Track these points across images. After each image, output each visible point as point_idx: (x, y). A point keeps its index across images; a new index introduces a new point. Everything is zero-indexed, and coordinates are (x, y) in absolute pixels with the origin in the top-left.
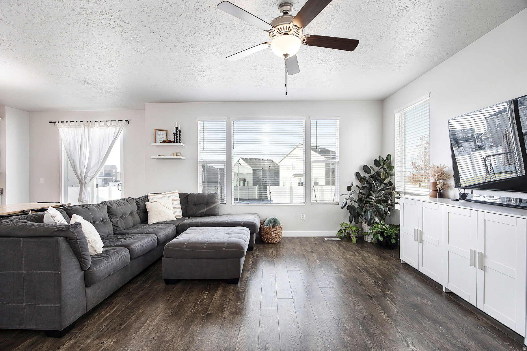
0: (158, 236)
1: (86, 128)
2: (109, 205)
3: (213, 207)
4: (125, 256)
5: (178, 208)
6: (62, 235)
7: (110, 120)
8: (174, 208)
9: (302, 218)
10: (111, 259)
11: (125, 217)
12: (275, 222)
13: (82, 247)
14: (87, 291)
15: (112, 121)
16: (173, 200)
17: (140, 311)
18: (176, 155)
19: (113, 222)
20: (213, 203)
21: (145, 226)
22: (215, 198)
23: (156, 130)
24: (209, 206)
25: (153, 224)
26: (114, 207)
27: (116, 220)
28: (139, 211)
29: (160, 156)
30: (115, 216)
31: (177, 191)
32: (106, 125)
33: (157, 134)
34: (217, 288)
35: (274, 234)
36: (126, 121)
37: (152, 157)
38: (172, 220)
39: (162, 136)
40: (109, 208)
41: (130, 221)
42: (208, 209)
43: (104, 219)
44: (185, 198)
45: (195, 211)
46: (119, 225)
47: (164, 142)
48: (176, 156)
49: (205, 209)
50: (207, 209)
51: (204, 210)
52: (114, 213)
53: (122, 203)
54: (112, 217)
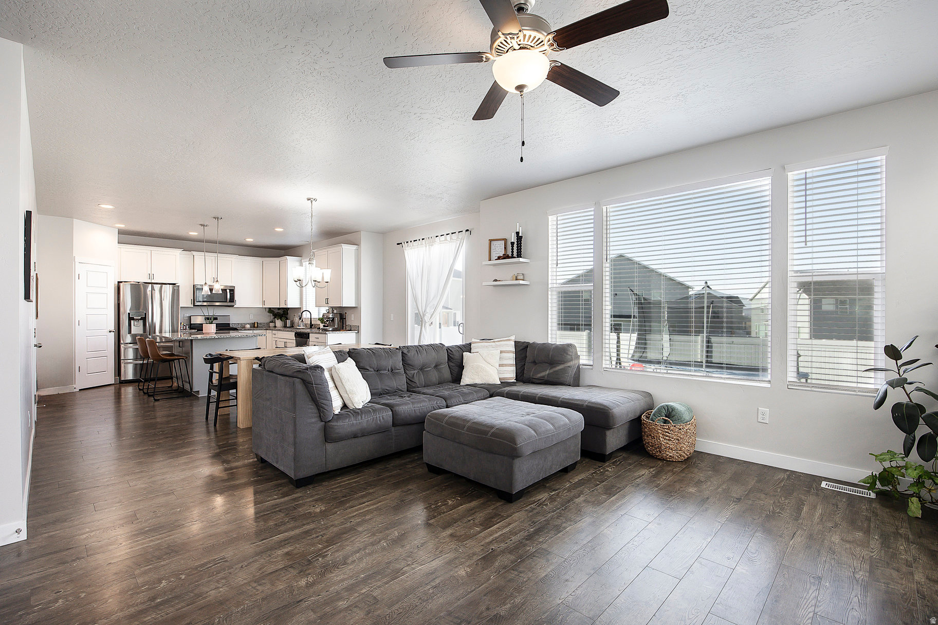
0: (448, 402)
1: (427, 247)
2: (405, 351)
3: (560, 369)
4: (383, 418)
5: (511, 365)
6: (300, 377)
7: (450, 232)
8: (500, 365)
9: (759, 417)
10: (362, 417)
11: (426, 369)
12: (670, 414)
13: (318, 394)
14: (327, 447)
15: (452, 233)
16: (501, 352)
17: (371, 491)
18: (516, 277)
19: (409, 375)
20: (562, 362)
21: (454, 385)
22: (567, 354)
23: (491, 241)
24: (555, 367)
25: (467, 385)
26: (411, 355)
27: (413, 372)
28: (451, 364)
29: (496, 280)
30: (411, 367)
31: (513, 338)
32: (446, 240)
33: (493, 247)
34: (478, 497)
35: (665, 439)
36: (467, 230)
37: (484, 284)
38: (493, 383)
39: (499, 249)
40: (404, 355)
41: (434, 376)
42: (552, 373)
43: (393, 369)
44: (522, 349)
45: (532, 374)
46: (416, 380)
47: (499, 258)
48: (517, 280)
49: (547, 372)
50: (551, 371)
51: (544, 374)
52: (410, 362)
53: (423, 349)
54: (407, 368)
